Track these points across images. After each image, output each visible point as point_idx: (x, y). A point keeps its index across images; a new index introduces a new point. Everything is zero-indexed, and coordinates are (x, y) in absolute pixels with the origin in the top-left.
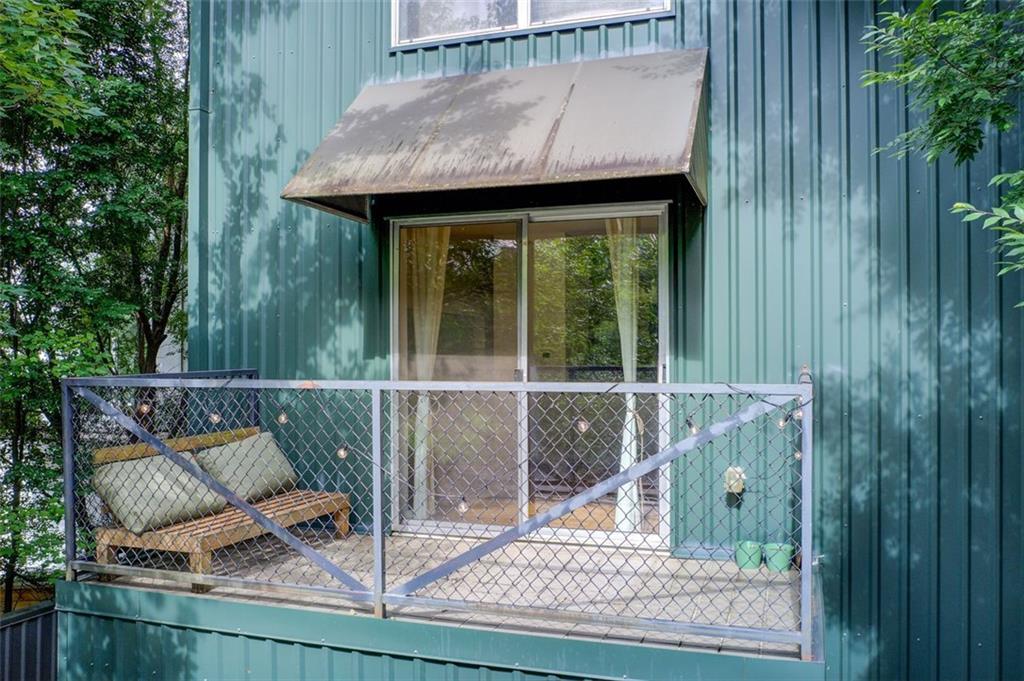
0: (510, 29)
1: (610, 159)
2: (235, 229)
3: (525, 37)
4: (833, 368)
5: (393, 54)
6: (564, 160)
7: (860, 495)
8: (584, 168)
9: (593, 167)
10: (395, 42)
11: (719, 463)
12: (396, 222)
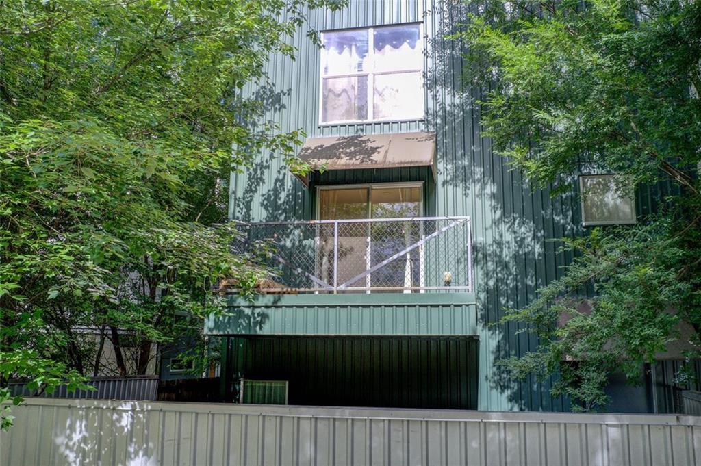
0: (365, 121)
1: (407, 161)
2: (250, 190)
3: (371, 124)
4: (480, 239)
5: (319, 127)
6: (391, 161)
7: (491, 283)
8: (398, 163)
9: (401, 163)
10: (321, 123)
11: (442, 269)
12: (319, 188)
